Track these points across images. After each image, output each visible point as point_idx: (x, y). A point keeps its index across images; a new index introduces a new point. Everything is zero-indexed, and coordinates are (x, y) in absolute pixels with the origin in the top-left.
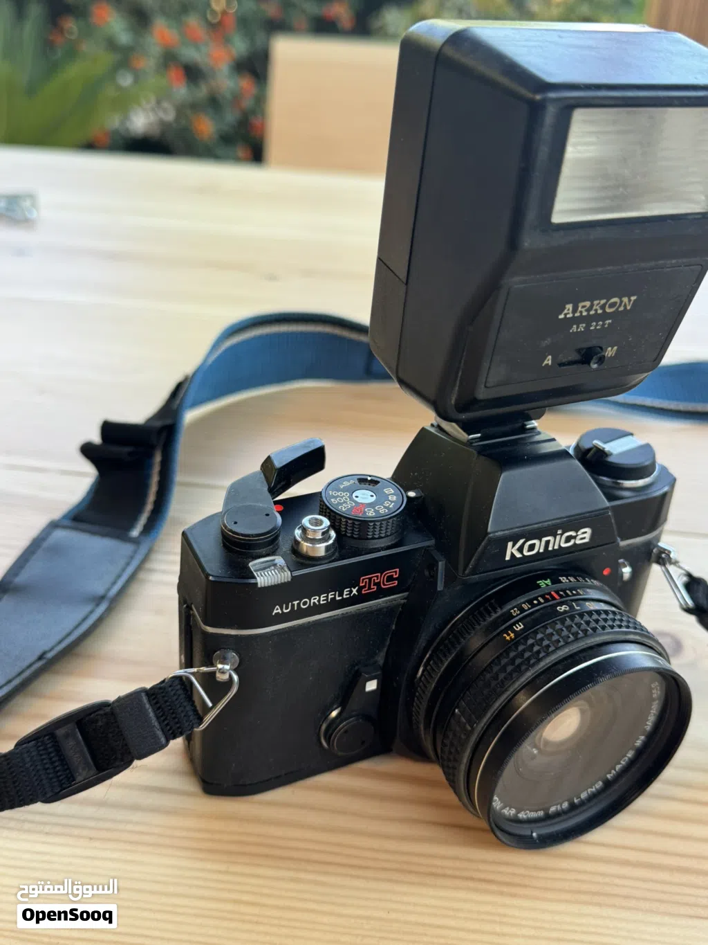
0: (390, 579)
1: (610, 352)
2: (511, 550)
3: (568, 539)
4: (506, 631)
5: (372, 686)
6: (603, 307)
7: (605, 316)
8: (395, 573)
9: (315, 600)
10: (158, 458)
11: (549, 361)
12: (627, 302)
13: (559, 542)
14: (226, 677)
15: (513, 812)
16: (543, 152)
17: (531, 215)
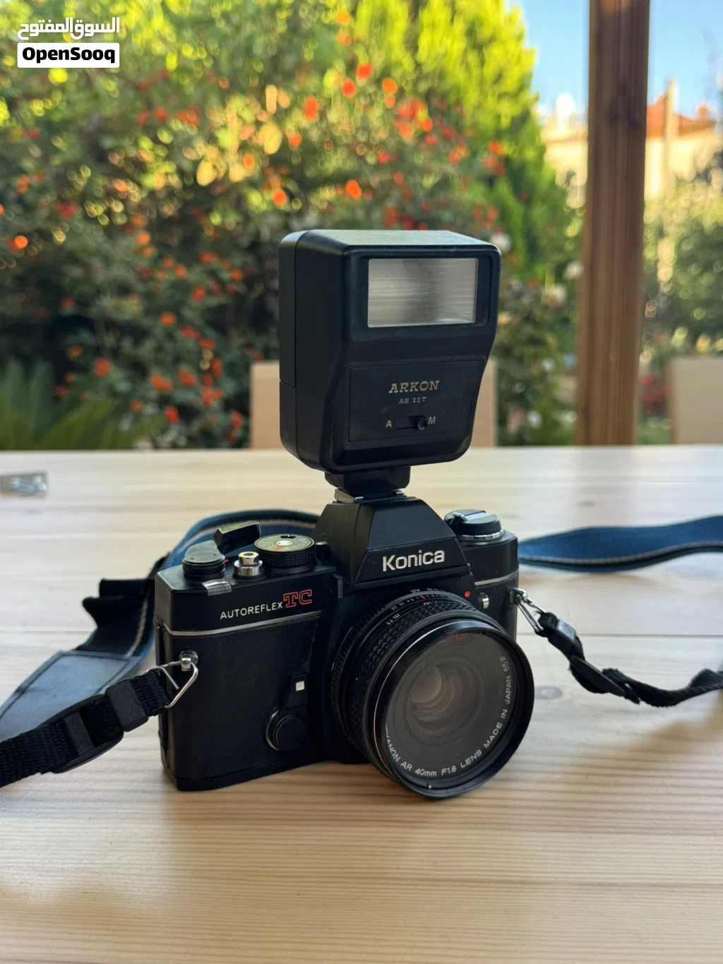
0: (306, 597)
1: (432, 420)
2: (386, 564)
3: (428, 558)
4: (388, 620)
5: (300, 686)
6: (418, 387)
7: (420, 394)
8: (309, 593)
9: (250, 610)
10: (145, 606)
11: (389, 424)
12: (434, 385)
13: (421, 560)
14: (189, 667)
15: (410, 767)
16: (353, 283)
17: (353, 320)
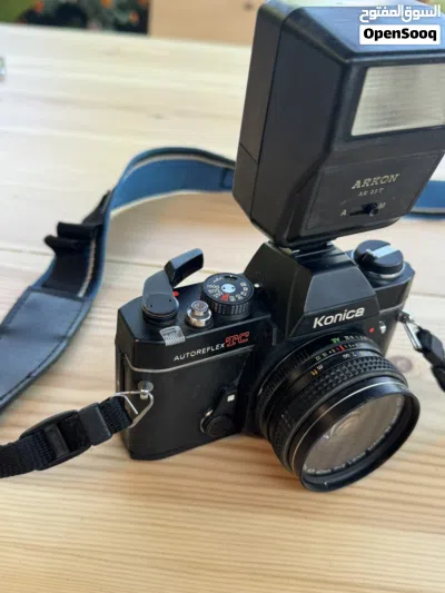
0: (243, 338)
1: (381, 206)
2: (317, 322)
3: (350, 315)
4: (312, 370)
5: (231, 398)
6: (379, 181)
7: (379, 186)
8: (247, 334)
9: (199, 352)
11: (344, 213)
12: (393, 178)
13: (345, 316)
14: (146, 397)
15: (313, 471)
